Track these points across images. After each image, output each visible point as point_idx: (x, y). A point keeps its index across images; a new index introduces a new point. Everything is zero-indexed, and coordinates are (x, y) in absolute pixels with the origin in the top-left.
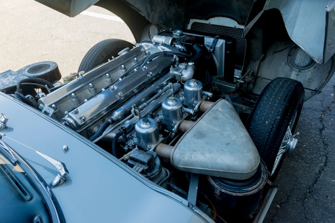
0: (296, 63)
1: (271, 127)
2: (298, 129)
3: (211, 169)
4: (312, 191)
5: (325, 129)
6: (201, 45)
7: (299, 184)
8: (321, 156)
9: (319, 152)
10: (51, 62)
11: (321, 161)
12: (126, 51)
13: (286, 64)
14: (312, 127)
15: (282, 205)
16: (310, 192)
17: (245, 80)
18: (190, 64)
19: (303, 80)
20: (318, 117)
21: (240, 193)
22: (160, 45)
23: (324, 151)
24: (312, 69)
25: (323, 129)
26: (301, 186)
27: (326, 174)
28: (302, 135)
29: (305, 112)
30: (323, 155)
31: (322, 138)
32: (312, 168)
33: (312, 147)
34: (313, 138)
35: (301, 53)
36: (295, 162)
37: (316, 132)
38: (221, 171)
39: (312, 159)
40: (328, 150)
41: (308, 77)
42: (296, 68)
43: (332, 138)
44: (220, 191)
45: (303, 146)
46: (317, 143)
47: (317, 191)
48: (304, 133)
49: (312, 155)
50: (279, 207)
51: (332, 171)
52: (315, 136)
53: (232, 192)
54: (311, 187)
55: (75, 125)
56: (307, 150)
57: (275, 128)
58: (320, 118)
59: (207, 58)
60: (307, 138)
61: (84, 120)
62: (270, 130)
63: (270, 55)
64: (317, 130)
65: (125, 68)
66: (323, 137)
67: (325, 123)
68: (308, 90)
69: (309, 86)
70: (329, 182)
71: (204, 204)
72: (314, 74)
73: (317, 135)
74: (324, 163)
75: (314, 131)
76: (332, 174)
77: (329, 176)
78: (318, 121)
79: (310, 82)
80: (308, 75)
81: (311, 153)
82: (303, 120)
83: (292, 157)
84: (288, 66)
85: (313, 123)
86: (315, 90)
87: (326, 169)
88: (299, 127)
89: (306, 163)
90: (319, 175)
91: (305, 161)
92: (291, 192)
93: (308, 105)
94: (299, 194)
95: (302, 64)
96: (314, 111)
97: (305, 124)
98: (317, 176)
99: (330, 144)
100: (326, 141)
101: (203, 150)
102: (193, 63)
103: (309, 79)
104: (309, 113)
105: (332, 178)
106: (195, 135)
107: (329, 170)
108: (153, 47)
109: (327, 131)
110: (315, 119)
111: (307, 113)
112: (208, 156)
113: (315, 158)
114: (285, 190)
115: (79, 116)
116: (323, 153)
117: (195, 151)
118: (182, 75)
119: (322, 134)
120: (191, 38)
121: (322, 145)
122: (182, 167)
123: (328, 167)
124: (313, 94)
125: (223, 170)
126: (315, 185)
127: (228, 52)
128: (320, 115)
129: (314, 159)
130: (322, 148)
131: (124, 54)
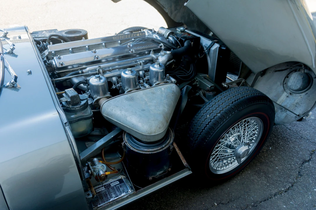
0: (288, 85)
1: (210, 121)
2: (282, 152)
3: (122, 123)
4: (257, 206)
5: (310, 162)
6: (191, 42)
7: (247, 195)
8: (287, 182)
9: (288, 178)
10: (84, 30)
11: (284, 186)
12: (130, 32)
13: (281, 84)
14: (298, 156)
15: (220, 205)
16: (253, 206)
17: (230, 85)
18: (168, 52)
19: (291, 103)
20: (311, 149)
21: (137, 149)
22: (156, 33)
23: (295, 179)
24: (303, 94)
25: (308, 161)
26: (249, 198)
27: (281, 198)
28: (282, 159)
29: (301, 141)
30: (290, 183)
31: (301, 169)
32: (270, 188)
33: (285, 171)
34: (291, 165)
35: (294, 76)
36: (257, 177)
37: (298, 162)
38: (128, 127)
39: (276, 181)
40: (299, 180)
41: (296, 101)
42: (290, 90)
43: (311, 172)
44: (125, 144)
45: (275, 167)
46: (293, 170)
47: (261, 208)
48: (285, 158)
49: (279, 178)
50: (216, 204)
51: (289, 198)
52: (295, 164)
53: (132, 147)
54: (258, 202)
55: (55, 66)
56: (277, 172)
57: (212, 123)
58: (312, 151)
59: (199, 56)
60: (284, 163)
61: (62, 65)
62: (207, 123)
63: (270, 73)
64: (301, 160)
65: (120, 44)
66: (303, 168)
67: (314, 157)
68: (293, 114)
69: (295, 110)
70: (278, 206)
71: (119, 154)
72: (302, 100)
73: (298, 164)
74: (286, 189)
75: (297, 160)
76: (287, 201)
77: (282, 200)
78: (308, 152)
79: (296, 106)
80: (297, 99)
81: (279, 176)
82: (293, 146)
83: (258, 173)
84: (282, 87)
85: (301, 153)
86: (299, 115)
87: (284, 195)
88: (284, 151)
89: (268, 182)
90: (273, 196)
91: (267, 180)
92: (235, 199)
93: (308, 137)
94: (242, 203)
95: (293, 87)
96: (311, 144)
97: (292, 151)
98: (270, 197)
99: (305, 176)
100: (303, 172)
101: (123, 108)
102: (170, 52)
103: (297, 103)
104: (304, 143)
105: (284, 204)
106: (127, 98)
107: (286, 196)
108: (151, 34)
109: (311, 164)
110: (306, 150)
111: (302, 143)
112: (123, 112)
113: (280, 181)
114: (231, 194)
115: (59, 61)
116: (292, 180)
117: (118, 107)
118: (157, 59)
119: (304, 165)
120: (189, 35)
121: (295, 174)
122: (105, 115)
123: (288, 194)
124: (296, 118)
125: (130, 127)
126: (262, 202)
127: (221, 57)
128: (315, 149)
129: (278, 182)
130: (294, 176)
131: (127, 33)
